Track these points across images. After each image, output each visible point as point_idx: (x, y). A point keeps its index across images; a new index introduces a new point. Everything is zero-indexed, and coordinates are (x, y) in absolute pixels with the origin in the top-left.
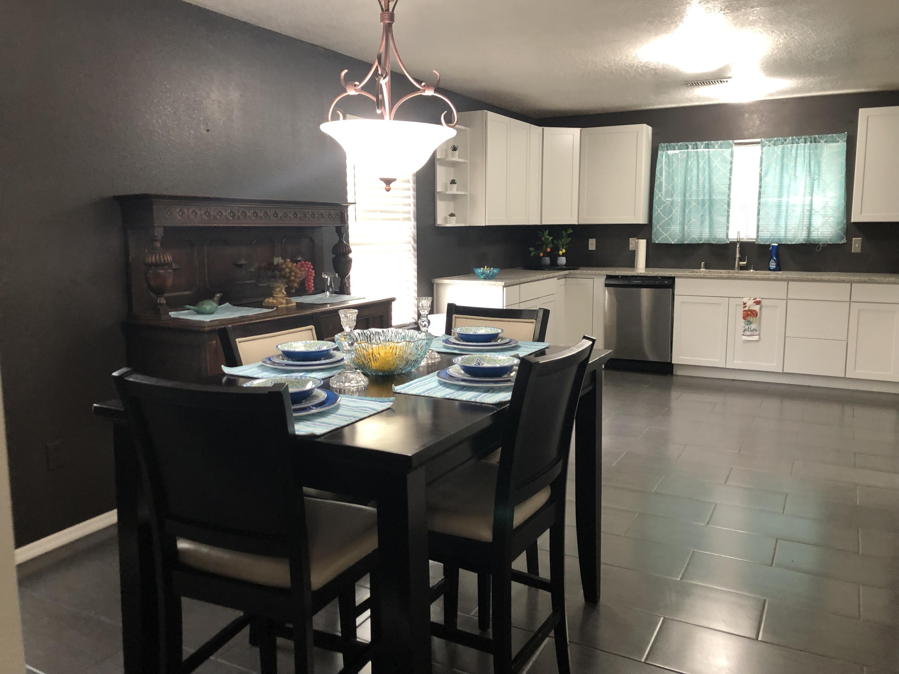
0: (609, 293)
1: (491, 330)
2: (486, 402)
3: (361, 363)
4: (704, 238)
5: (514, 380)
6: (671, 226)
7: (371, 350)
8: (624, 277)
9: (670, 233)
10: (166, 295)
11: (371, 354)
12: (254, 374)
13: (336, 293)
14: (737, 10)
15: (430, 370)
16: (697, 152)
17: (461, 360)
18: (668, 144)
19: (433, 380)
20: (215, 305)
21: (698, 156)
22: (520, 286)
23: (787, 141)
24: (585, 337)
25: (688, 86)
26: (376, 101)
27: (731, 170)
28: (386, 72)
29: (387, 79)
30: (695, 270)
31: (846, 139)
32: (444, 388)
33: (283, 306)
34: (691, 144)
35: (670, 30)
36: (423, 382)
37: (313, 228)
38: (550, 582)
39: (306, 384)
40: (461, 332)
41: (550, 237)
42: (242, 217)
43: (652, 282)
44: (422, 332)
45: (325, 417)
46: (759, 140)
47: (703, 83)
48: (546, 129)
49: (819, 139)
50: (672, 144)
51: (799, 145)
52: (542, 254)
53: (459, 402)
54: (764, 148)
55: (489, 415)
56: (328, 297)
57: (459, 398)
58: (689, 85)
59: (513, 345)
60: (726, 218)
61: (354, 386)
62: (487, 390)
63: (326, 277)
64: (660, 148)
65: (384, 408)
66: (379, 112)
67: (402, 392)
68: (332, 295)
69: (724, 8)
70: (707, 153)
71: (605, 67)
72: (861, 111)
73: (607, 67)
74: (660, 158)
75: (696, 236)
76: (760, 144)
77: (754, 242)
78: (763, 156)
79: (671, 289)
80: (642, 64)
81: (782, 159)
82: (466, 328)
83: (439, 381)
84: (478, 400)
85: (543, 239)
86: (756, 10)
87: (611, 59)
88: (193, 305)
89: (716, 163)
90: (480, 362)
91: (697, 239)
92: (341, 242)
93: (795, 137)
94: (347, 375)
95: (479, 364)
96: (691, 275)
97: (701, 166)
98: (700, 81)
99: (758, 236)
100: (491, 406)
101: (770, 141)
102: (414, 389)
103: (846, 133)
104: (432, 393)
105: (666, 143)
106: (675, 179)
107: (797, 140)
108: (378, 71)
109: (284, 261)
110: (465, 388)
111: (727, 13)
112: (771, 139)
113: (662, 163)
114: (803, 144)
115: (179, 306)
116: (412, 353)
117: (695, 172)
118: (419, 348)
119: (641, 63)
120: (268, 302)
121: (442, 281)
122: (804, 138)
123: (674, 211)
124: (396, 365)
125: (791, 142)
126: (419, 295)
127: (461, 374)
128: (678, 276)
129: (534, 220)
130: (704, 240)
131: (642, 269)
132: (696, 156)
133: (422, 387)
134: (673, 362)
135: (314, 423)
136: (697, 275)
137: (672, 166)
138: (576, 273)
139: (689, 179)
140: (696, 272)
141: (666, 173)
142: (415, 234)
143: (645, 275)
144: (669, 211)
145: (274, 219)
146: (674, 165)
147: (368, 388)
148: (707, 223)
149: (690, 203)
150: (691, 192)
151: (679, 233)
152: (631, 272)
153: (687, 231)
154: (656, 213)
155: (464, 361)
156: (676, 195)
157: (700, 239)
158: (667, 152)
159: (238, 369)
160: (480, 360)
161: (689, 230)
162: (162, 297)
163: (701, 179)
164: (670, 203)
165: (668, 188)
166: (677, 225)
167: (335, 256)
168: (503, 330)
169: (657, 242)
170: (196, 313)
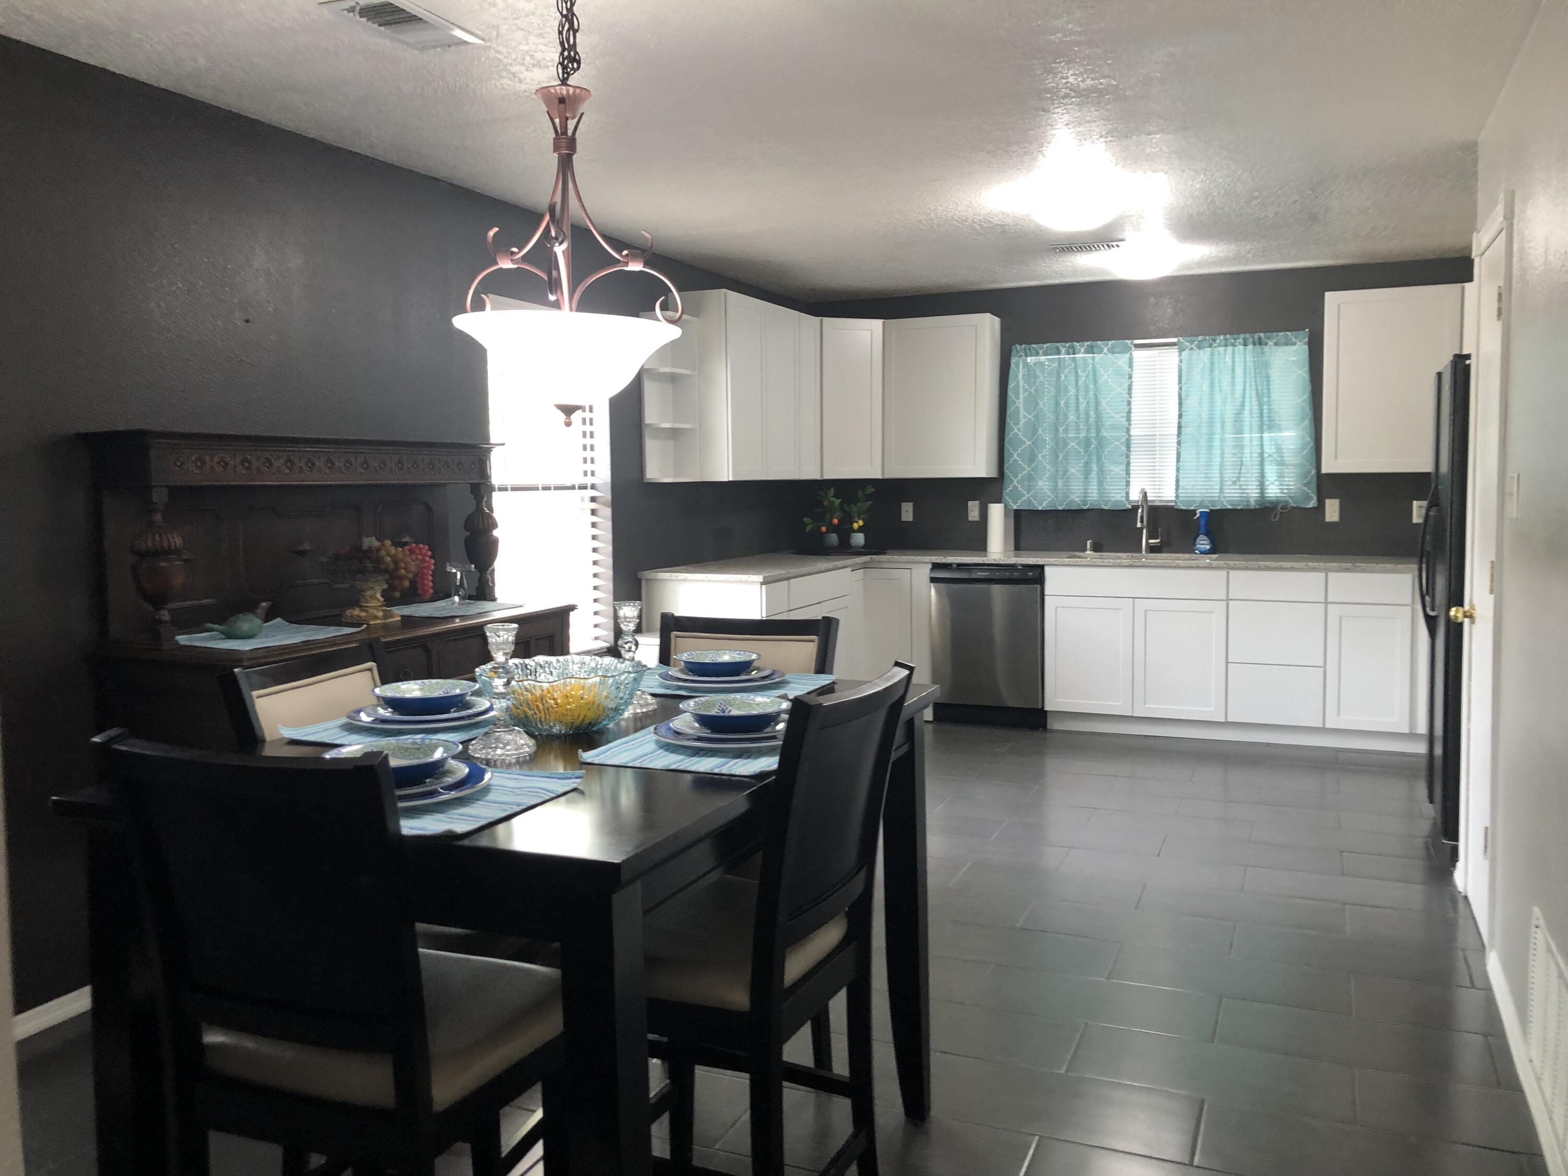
0: (938, 592)
1: (740, 656)
2: (737, 773)
3: (522, 716)
4: (1090, 500)
5: (781, 736)
6: (1037, 482)
7: (540, 691)
8: (960, 566)
9: (1035, 493)
10: (171, 606)
11: (540, 700)
12: (337, 739)
13: (471, 597)
14: (1126, 136)
15: (639, 725)
16: (1074, 360)
17: (695, 705)
18: (1027, 346)
19: (646, 741)
20: (258, 621)
21: (1076, 366)
22: (789, 584)
23: (1218, 341)
24: (897, 664)
25: (1056, 252)
26: (546, 279)
27: (1130, 388)
28: (564, 234)
29: (564, 246)
30: (1077, 554)
31: (1306, 340)
32: (666, 753)
33: (379, 621)
34: (1065, 347)
35: (1023, 165)
36: (630, 744)
37: (432, 486)
38: (848, 1081)
39: (433, 751)
40: (689, 659)
41: (838, 499)
42: (308, 469)
43: (1008, 574)
44: (625, 659)
45: (467, 806)
46: (1175, 340)
47: (1080, 247)
48: (827, 320)
49: (1267, 340)
50: (1034, 345)
51: (1236, 348)
52: (824, 529)
53: (692, 774)
54: (1183, 353)
55: (745, 793)
56: (456, 605)
57: (693, 769)
58: (1058, 250)
59: (778, 680)
60: (1123, 467)
61: (513, 754)
62: (739, 754)
63: (454, 571)
64: (1014, 352)
65: (568, 789)
66: (552, 298)
67: (596, 762)
68: (463, 602)
69: (1106, 134)
70: (1090, 361)
71: (920, 221)
72: (1328, 295)
74: (1015, 369)
75: (1076, 497)
76: (1176, 347)
77: (1171, 508)
78: (1182, 365)
79: (1039, 586)
81: (1212, 370)
82: (698, 653)
83: (657, 742)
84: (725, 770)
85: (825, 503)
86: (1155, 138)
87: (930, 209)
89: (1106, 376)
90: (725, 708)
91: (1079, 502)
92: (479, 509)
93: (1228, 336)
94: (499, 736)
95: (723, 711)
96: (1070, 561)
97: (1081, 382)
98: (1075, 245)
99: (1177, 496)
100: (746, 779)
101: (1192, 342)
102: (615, 755)
103: (1307, 330)
104: (646, 761)
105: (1023, 345)
106: (1041, 403)
107: (1233, 341)
108: (550, 231)
109: (380, 543)
110: (702, 753)
111: (1110, 141)
112: (1194, 338)
113: (1017, 376)
114: (1241, 347)
115: (194, 623)
116: (610, 696)
117: (1072, 391)
118: (622, 687)
119: (979, 215)
120: (352, 616)
121: (656, 575)
122: (1242, 337)
123: (1040, 456)
124: (582, 717)
125: (1223, 343)
126: (615, 600)
127: (693, 728)
128: (1050, 563)
129: (810, 472)
130: (1091, 504)
131: (997, 553)
132: (1073, 365)
133: (629, 753)
134: (1046, 708)
135: (450, 816)
136: (1081, 561)
137: (1035, 383)
138: (882, 560)
139: (1064, 403)
140: (1079, 557)
141: (1026, 394)
142: (606, 494)
143: (1002, 562)
144: (1032, 458)
145: (363, 471)
146: (1038, 381)
147: (535, 756)
148: (1093, 475)
149: (1065, 444)
150: (1067, 426)
151: (1049, 493)
152: (972, 558)
153: (1063, 489)
154: (1011, 459)
155: (697, 707)
156: (1042, 431)
157: (1085, 502)
158: (1025, 358)
159: (305, 730)
160: (725, 706)
161: (1065, 488)
162: (163, 608)
163: (1083, 403)
164: (1033, 442)
165: (1029, 419)
166: (1044, 480)
167: (468, 533)
168: (759, 655)
169: (1015, 508)
170: (224, 637)
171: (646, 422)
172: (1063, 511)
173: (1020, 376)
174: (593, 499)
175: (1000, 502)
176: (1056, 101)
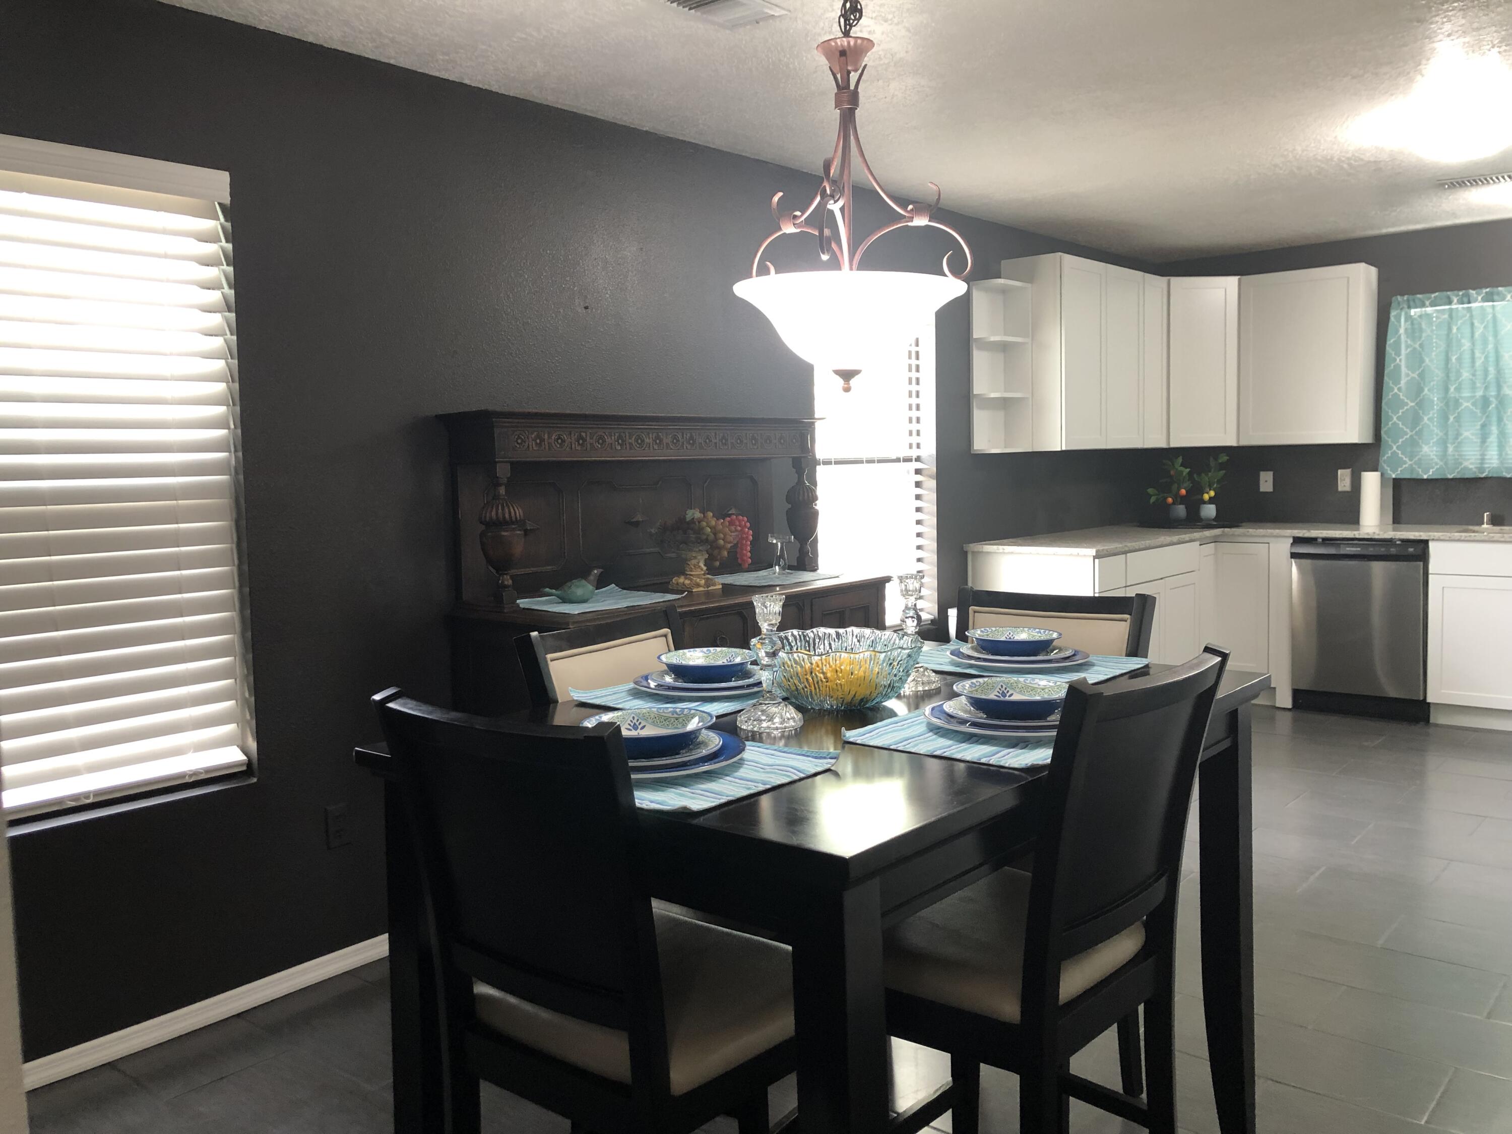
0: (1300, 568)
1: (1039, 635)
2: (1007, 765)
3: (793, 689)
4: (1489, 467)
5: (1057, 726)
6: (1421, 447)
7: (809, 665)
8: (1327, 541)
9: (1419, 460)
10: (514, 572)
11: (809, 674)
12: (616, 702)
16: (1469, 310)
17: (970, 686)
18: (1411, 297)
19: (919, 721)
20: (591, 587)
21: (1471, 317)
22: (1126, 557)
24: (1207, 650)
25: (1445, 189)
28: (841, 191)
29: (841, 202)
30: (1471, 527)
32: (934, 737)
33: (701, 589)
34: (1458, 295)
36: (899, 724)
37: (754, 461)
39: (689, 721)
40: (981, 636)
41: (1186, 468)
42: (638, 446)
43: (1383, 549)
44: (905, 635)
45: (714, 781)
47: (1475, 181)
48: (1174, 280)
50: (1419, 296)
52: (1170, 500)
55: (1012, 788)
56: (776, 574)
57: (959, 756)
58: (1447, 186)
59: (1080, 661)
61: (778, 728)
62: (1015, 744)
63: (775, 541)
64: (1394, 304)
65: (820, 769)
66: (824, 257)
67: (858, 742)
68: (784, 572)
70: (1490, 310)
71: (1276, 166)
73: (1281, 165)
74: (1396, 323)
75: (1471, 464)
79: (1421, 563)
80: (1349, 155)
82: (994, 629)
83: (929, 724)
84: (993, 761)
85: (1172, 473)
88: (556, 589)
90: (1006, 692)
91: (1474, 470)
92: (800, 482)
94: (767, 708)
95: (1004, 695)
96: (1461, 536)
97: (1478, 334)
98: (1468, 179)
100: (1016, 772)
102: (879, 736)
104: (911, 745)
105: (1406, 296)
106: (1427, 360)
109: (702, 515)
110: (972, 739)
111: (1505, 51)
113: (1397, 331)
115: (533, 589)
116: (882, 672)
117: (1466, 344)
118: (896, 664)
119: (1347, 152)
120: (677, 584)
121: (986, 548)
123: (1426, 419)
124: (852, 693)
127: (969, 713)
128: (1435, 538)
129: (1155, 440)
130: (1489, 472)
131: (1372, 526)
132: (1468, 315)
133: (895, 734)
134: (1430, 700)
135: (693, 791)
136: (1475, 536)
137: (1420, 337)
138: (1236, 533)
139: (1455, 359)
140: (1474, 532)
141: (1409, 350)
142: (931, 466)
143: (1377, 537)
144: (1415, 419)
145: (689, 447)
146: (1424, 335)
147: (800, 732)
148: (1493, 439)
149: (1457, 403)
150: (1460, 384)
151: (1436, 460)
152: (1341, 532)
153: (1454, 455)
154: (1390, 423)
155: (974, 689)
156: (1429, 390)
157: (1481, 469)
158: (1407, 310)
159: (595, 693)
160: (1006, 689)
161: (1456, 453)
162: (506, 574)
163: (1480, 358)
164: (1417, 404)
165: (1413, 378)
166: (1431, 444)
167: (790, 506)
168: (1060, 634)
169: (1394, 476)
170: (561, 601)
171: (974, 393)
172: (1452, 479)
173: (1402, 331)
174: (918, 472)
175: (1376, 470)
176: (1433, 8)
